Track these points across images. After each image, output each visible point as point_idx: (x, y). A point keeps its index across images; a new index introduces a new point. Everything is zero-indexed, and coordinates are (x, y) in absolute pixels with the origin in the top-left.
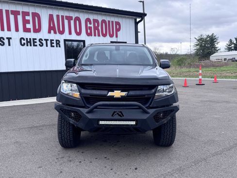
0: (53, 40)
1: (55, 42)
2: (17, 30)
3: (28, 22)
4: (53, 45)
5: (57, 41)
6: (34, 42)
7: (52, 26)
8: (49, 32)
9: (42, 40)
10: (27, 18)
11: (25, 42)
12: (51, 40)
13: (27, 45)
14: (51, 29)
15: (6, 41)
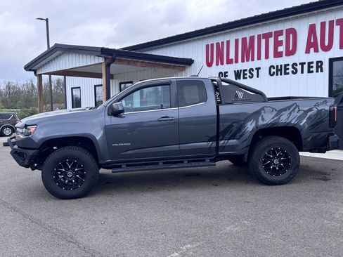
0: (312, 63)
1: (314, 65)
2: (267, 57)
3: (281, 43)
4: (311, 70)
5: (317, 62)
6: (286, 69)
7: (312, 41)
8: (307, 51)
9: (297, 65)
10: (280, 38)
11: (275, 70)
12: (309, 63)
13: (277, 75)
14: (311, 45)
15: (255, 73)
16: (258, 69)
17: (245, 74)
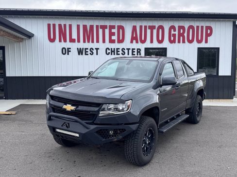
0: (135, 49)
1: (136, 51)
2: (104, 41)
3: (114, 34)
4: (134, 53)
5: (138, 49)
6: (117, 51)
7: (134, 36)
8: (132, 42)
9: (124, 49)
10: (113, 31)
11: (110, 51)
12: (133, 49)
13: (112, 54)
14: (134, 39)
15: (95, 51)
16: (97, 49)
17: (86, 52)
